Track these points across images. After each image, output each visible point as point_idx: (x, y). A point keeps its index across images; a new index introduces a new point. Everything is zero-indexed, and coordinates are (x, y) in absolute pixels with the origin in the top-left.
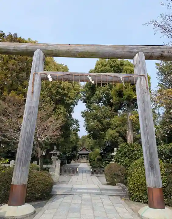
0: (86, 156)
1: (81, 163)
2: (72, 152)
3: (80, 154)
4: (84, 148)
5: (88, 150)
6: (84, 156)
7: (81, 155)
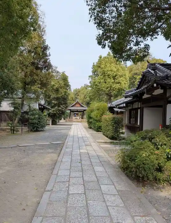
0: (80, 113)
1: (74, 123)
2: (59, 107)
3: (71, 111)
4: (78, 103)
5: (83, 105)
6: (77, 114)
7: (73, 111)
